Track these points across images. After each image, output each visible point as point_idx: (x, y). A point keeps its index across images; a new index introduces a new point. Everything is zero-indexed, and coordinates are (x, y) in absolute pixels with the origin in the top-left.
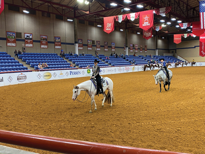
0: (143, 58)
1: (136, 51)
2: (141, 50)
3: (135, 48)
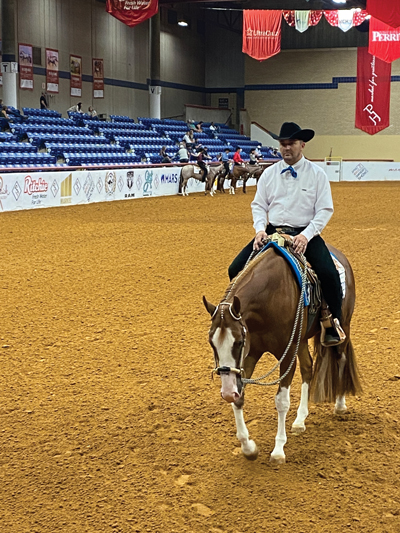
1: (49, 84)
2: (76, 84)
3: (45, 72)
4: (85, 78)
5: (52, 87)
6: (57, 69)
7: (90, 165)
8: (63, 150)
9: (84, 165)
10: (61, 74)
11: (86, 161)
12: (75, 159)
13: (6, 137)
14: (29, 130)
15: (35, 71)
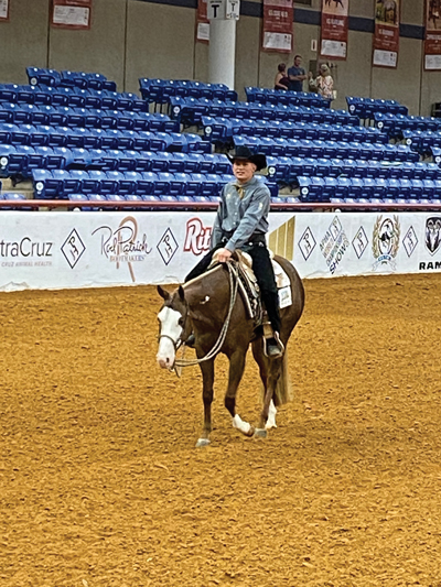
0: (394, 134)
1: (327, 43)
2: (387, 43)
3: (318, 19)
4: (406, 31)
5: (332, 48)
6: (345, 13)
7: (351, 202)
8: (301, 171)
9: (336, 201)
10: (353, 23)
11: (346, 193)
12: (322, 189)
13: (184, 141)
14: (241, 131)
15: (298, 17)
